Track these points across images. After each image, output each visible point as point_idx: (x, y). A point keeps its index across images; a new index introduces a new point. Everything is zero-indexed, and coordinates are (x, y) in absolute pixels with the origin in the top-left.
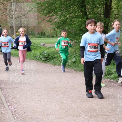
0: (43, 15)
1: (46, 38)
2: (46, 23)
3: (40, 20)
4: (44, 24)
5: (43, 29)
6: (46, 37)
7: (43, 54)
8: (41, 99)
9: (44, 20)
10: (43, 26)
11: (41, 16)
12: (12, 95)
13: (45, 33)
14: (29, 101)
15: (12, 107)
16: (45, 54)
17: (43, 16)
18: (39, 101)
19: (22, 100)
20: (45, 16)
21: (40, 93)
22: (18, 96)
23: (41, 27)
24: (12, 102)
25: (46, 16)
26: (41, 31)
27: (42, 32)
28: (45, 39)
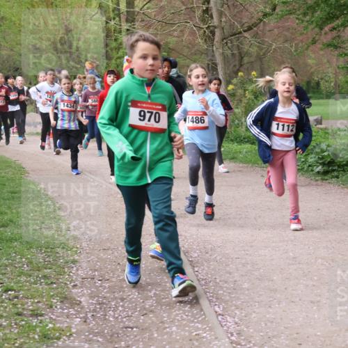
0: (311, 27)
1: (321, 101)
2: (322, 52)
3: (302, 41)
4: (313, 56)
5: (312, 73)
6: (322, 98)
7: (317, 153)
8: (319, 298)
9: (314, 42)
10: (310, 61)
11: (306, 28)
12: (226, 282)
13: (318, 84)
14: (279, 303)
15: (228, 318)
16: (323, 151)
17: (312, 31)
18: (312, 302)
19: (257, 299)
20: (317, 30)
21: (315, 278)
22: (246, 285)
23: (306, 65)
24: (226, 302)
25: (321, 29)
26: (306, 79)
27: (308, 83)
28: (320, 105)
